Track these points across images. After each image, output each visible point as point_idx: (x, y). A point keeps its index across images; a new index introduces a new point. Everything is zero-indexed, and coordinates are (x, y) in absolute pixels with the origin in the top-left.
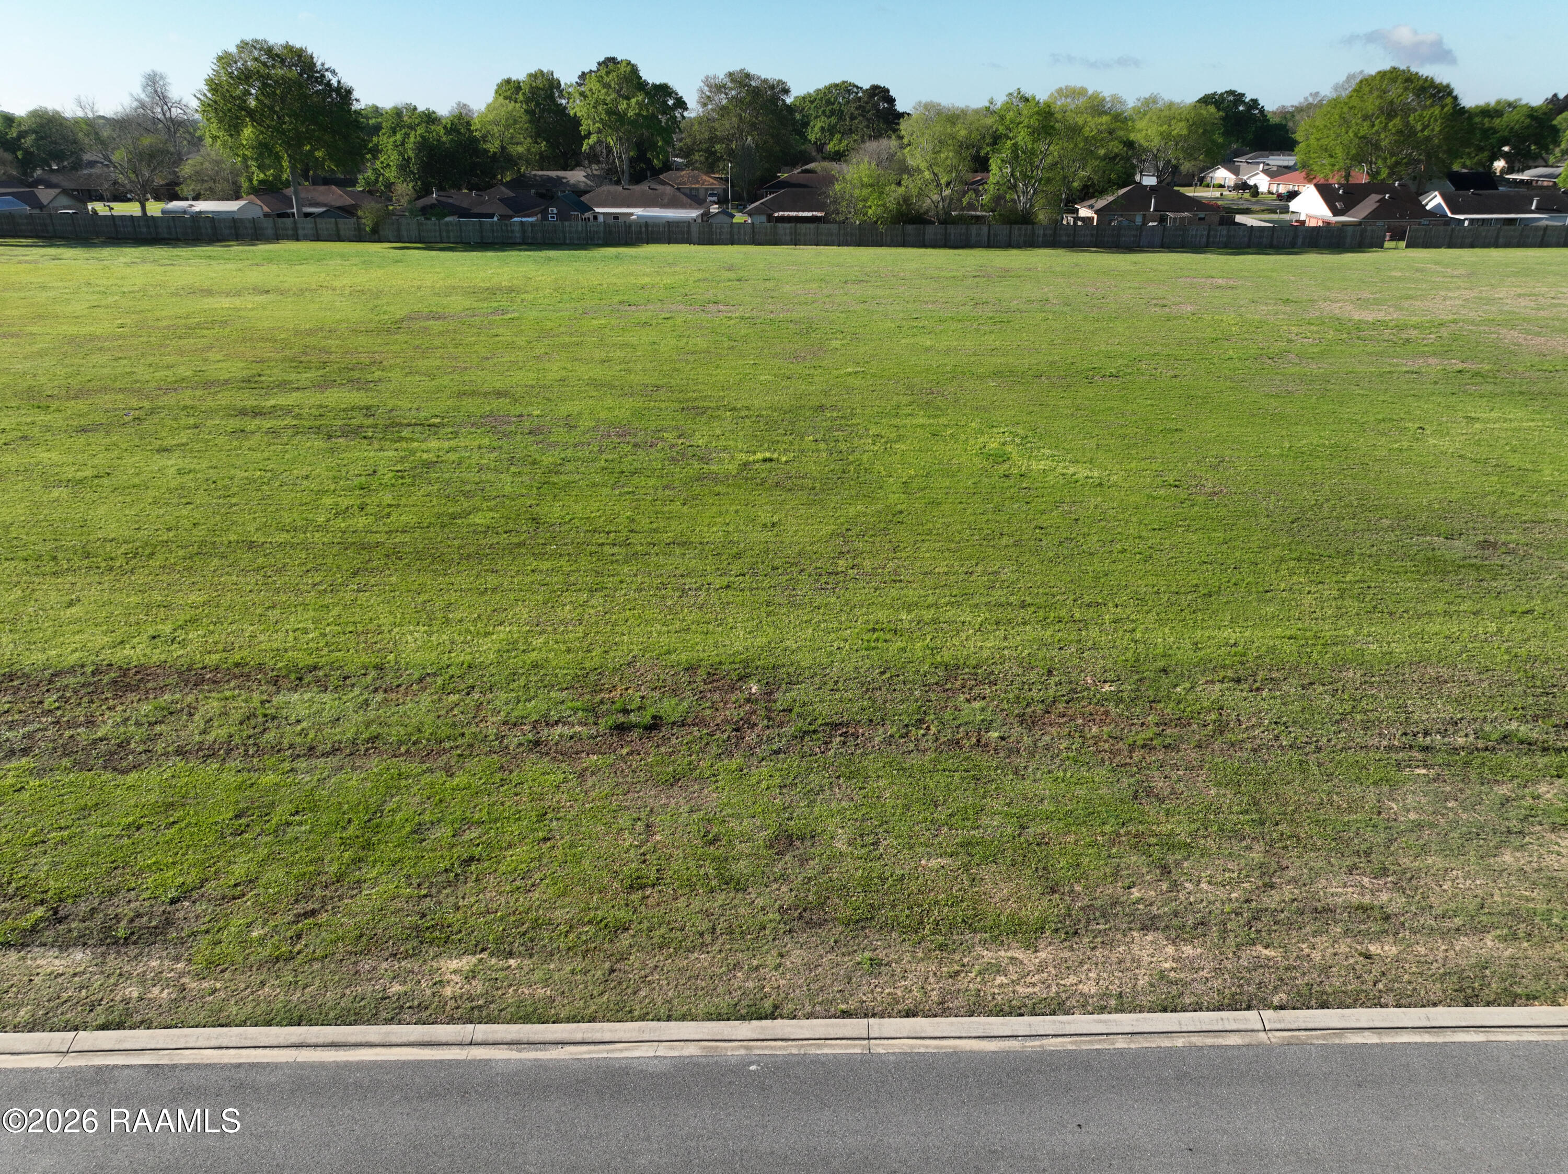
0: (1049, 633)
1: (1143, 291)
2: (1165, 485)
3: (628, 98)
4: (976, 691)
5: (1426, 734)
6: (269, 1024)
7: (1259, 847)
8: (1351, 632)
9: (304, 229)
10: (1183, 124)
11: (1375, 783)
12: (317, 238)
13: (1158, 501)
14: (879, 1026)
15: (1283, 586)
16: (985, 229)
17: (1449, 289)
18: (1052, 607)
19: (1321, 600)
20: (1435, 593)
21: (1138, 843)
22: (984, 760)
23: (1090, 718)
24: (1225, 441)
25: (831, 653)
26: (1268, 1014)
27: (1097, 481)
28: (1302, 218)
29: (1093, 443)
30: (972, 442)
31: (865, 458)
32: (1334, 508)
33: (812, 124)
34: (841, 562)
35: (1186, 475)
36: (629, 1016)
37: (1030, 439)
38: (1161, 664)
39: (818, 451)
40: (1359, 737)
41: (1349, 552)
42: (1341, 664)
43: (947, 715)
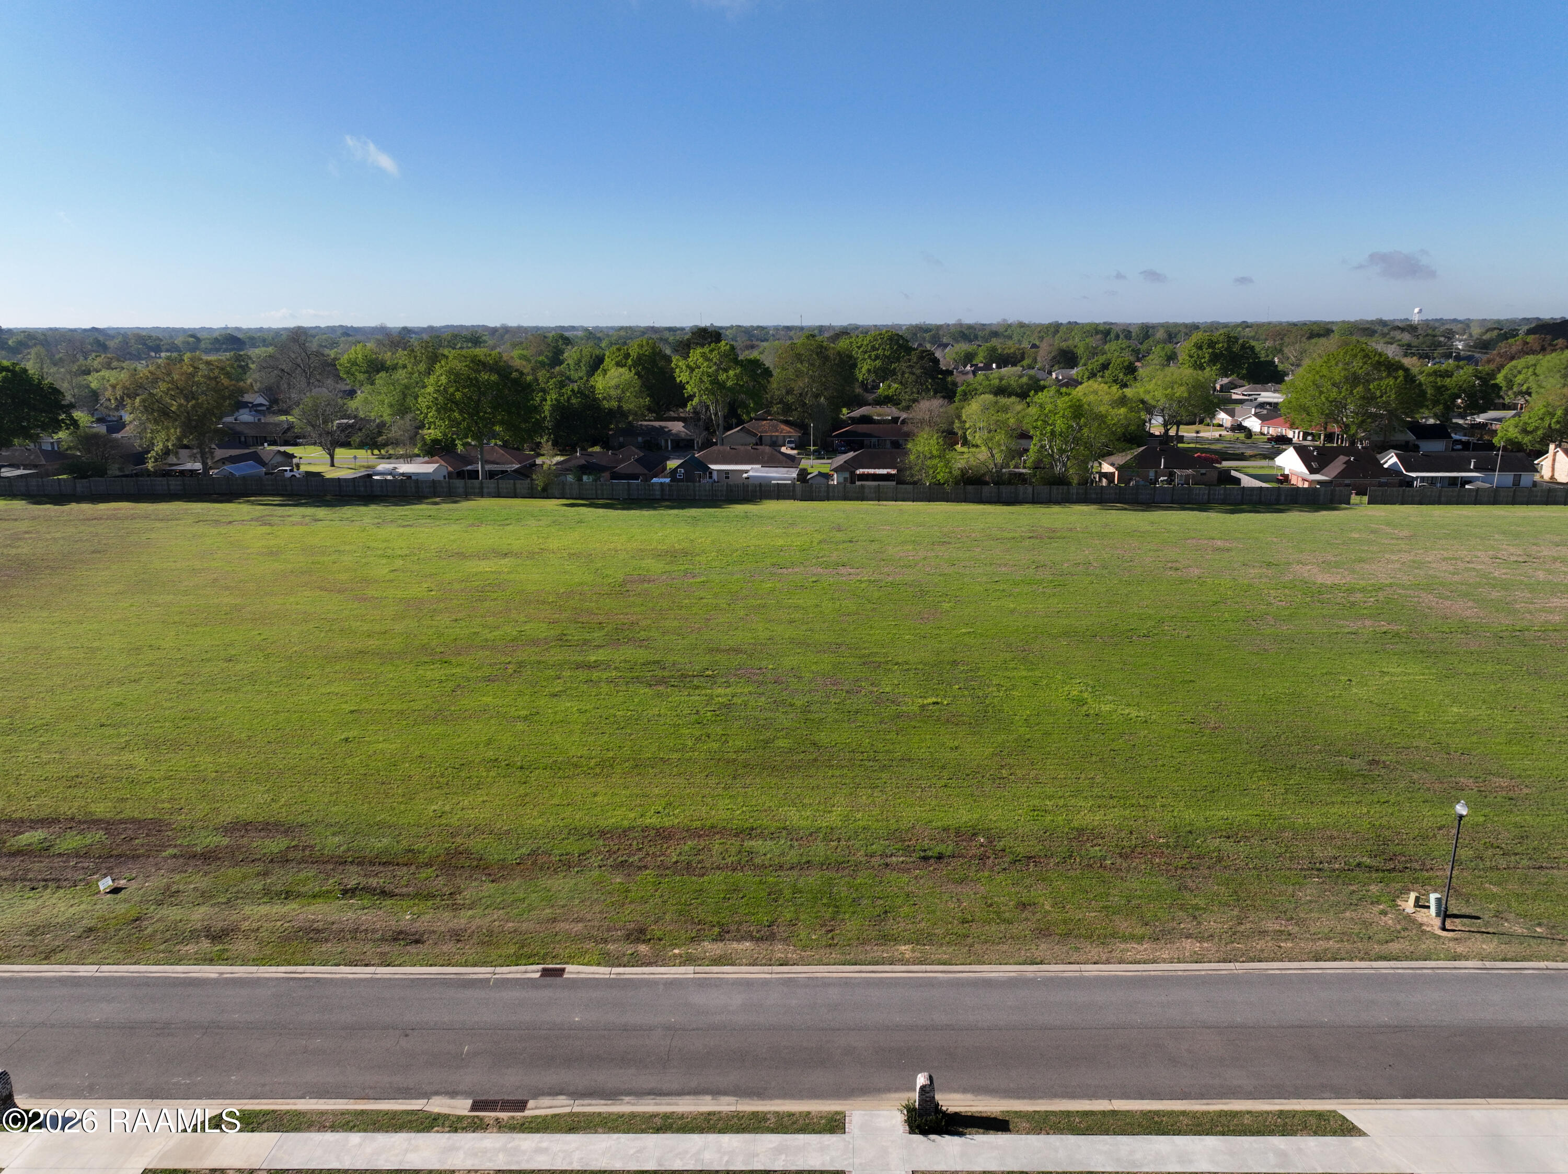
0: (1128, 812)
1: (1160, 553)
2: (1185, 722)
3: (726, 370)
4: (1095, 842)
5: (1321, 863)
6: (844, 964)
7: (1237, 909)
8: (1289, 813)
9: (488, 488)
10: (1183, 388)
11: (1293, 884)
12: (499, 495)
13: (1182, 733)
14: (1083, 967)
15: (1254, 787)
16: (1030, 489)
17: (1392, 552)
18: (1127, 798)
19: (1274, 795)
20: (1339, 791)
21: (1182, 907)
22: (1106, 874)
23: (1154, 855)
24: (1222, 690)
25: (1015, 823)
26: (1237, 964)
27: (1144, 719)
28: (1287, 472)
29: (1136, 691)
30: (1061, 690)
31: (996, 700)
32: (1287, 738)
33: (859, 366)
34: (1004, 771)
35: (1198, 715)
36: (984, 963)
37: (1097, 688)
38: (1188, 829)
39: (964, 696)
40: (1287, 864)
41: (1294, 766)
42: (1282, 829)
43: (1083, 852)
